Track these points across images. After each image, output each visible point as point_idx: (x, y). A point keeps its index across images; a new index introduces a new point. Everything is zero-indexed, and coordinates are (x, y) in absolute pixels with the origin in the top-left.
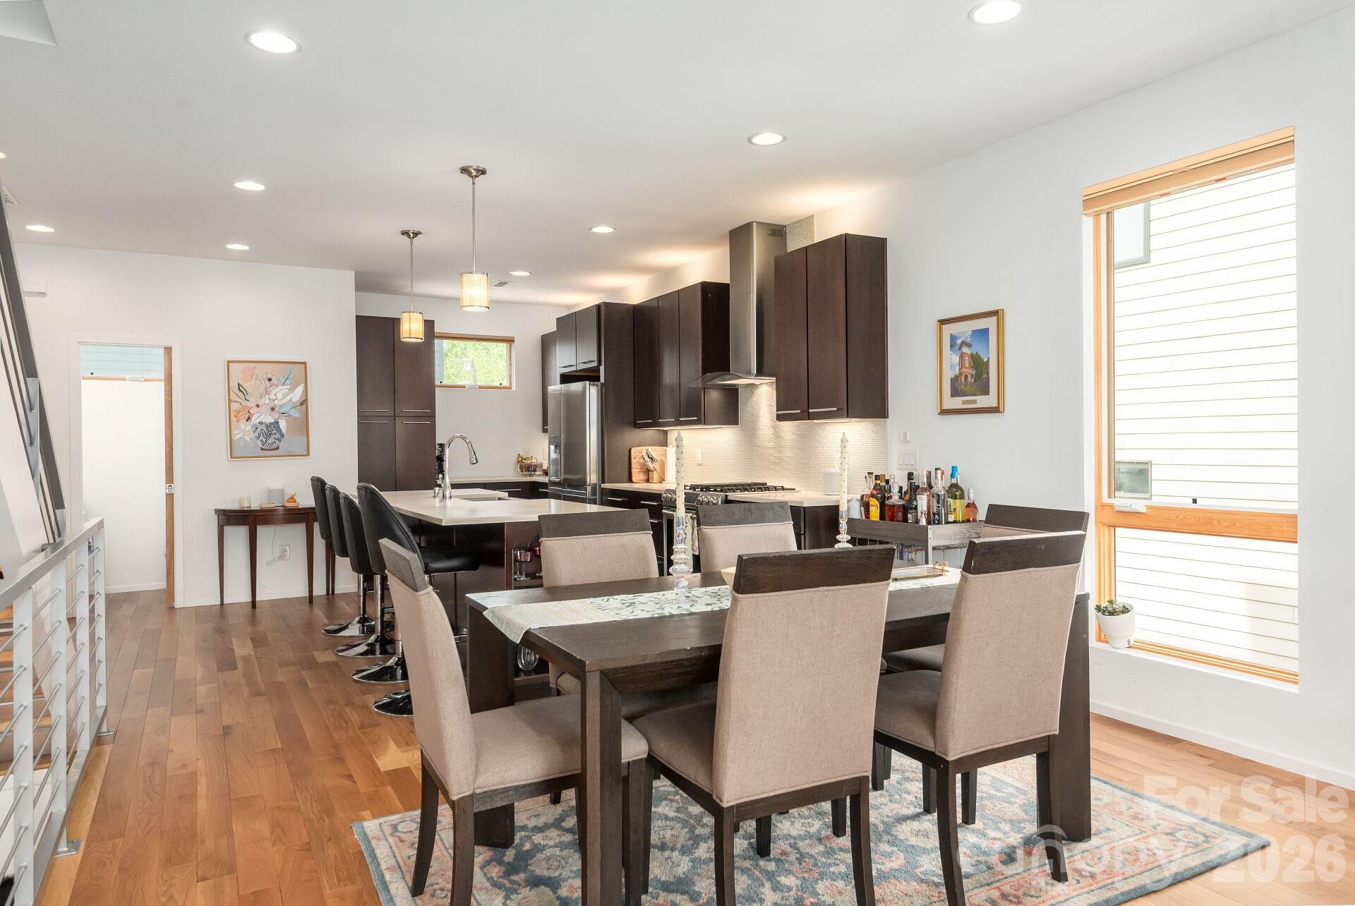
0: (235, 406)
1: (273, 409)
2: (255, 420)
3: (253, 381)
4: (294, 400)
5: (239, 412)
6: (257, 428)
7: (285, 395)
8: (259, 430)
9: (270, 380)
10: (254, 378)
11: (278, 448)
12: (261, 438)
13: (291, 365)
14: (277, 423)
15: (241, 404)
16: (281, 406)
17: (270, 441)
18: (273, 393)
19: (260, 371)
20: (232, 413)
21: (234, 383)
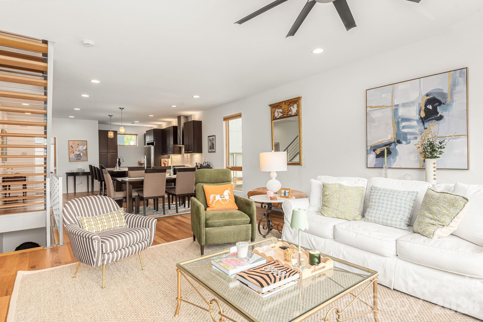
0: (70, 150)
1: (79, 151)
2: (75, 153)
3: (75, 145)
4: (84, 149)
7: (82, 148)
8: (76, 155)
9: (78, 144)
11: (80, 159)
12: (76, 157)
13: (83, 142)
14: (80, 154)
15: (72, 150)
16: (81, 150)
17: (78, 158)
18: (79, 147)
19: (76, 143)
20: (70, 152)
21: (70, 145)
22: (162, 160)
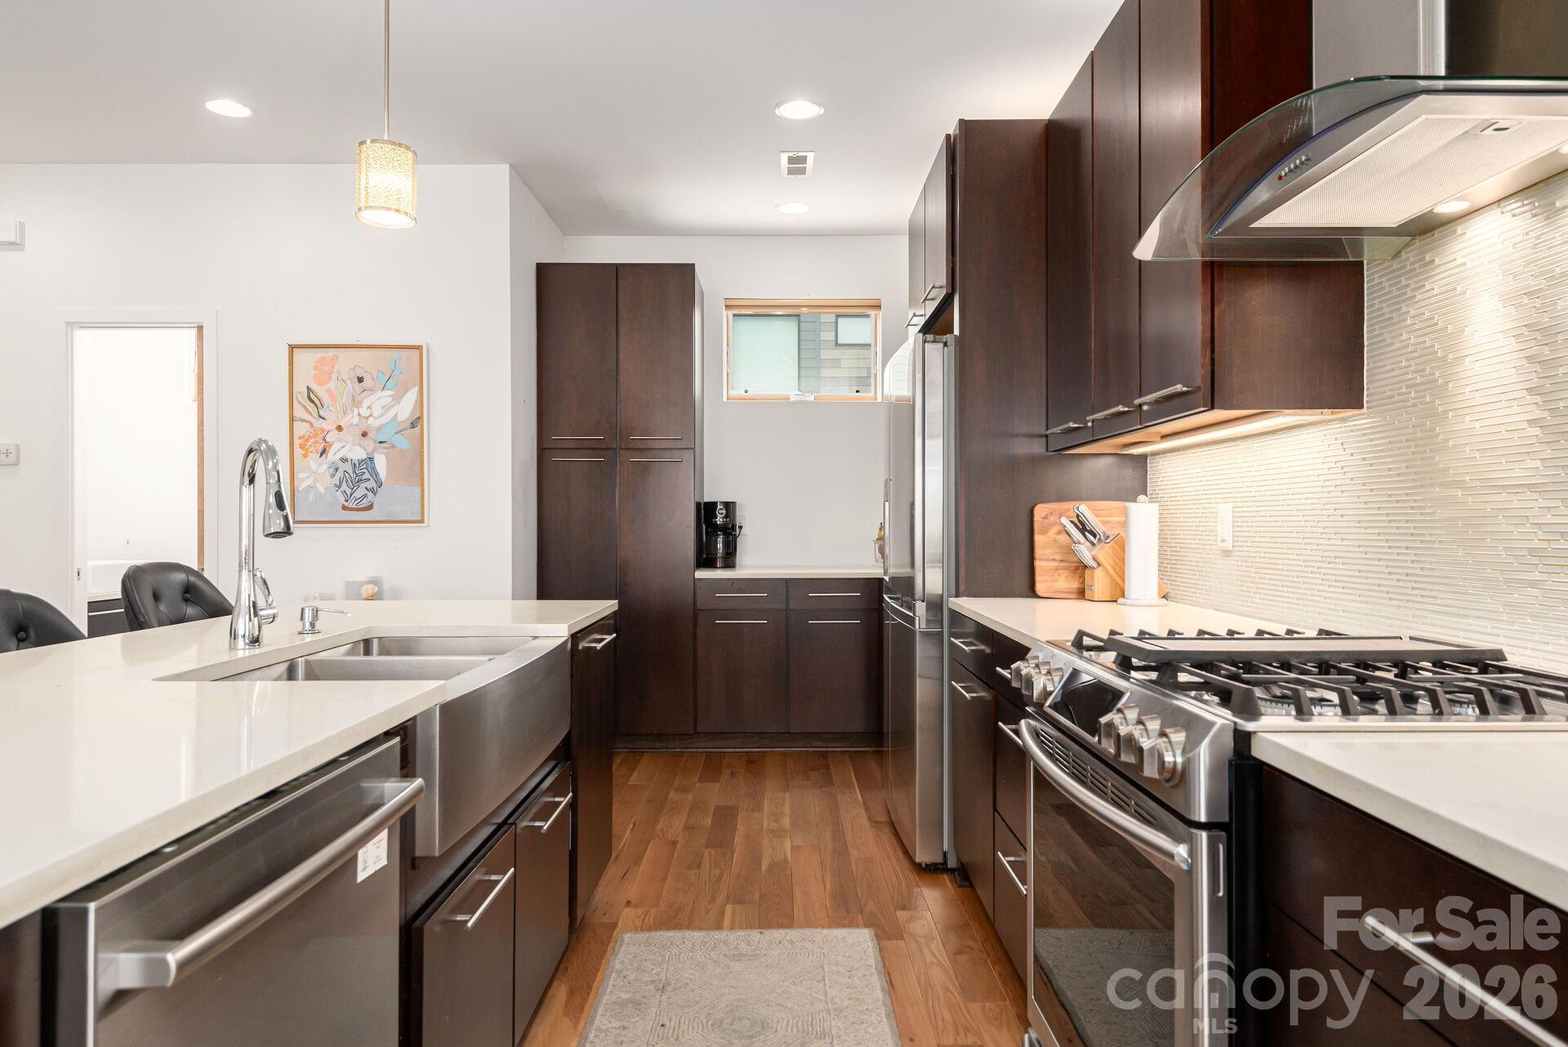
0: (301, 429)
1: (364, 435)
2: (333, 455)
3: (332, 384)
4: (400, 419)
5: (307, 440)
6: (337, 469)
7: (386, 409)
8: (340, 474)
9: (360, 380)
10: (334, 376)
11: (370, 507)
12: (344, 487)
13: (396, 353)
14: (371, 459)
15: (312, 425)
16: (379, 429)
17: (358, 494)
18: (366, 403)
19: (346, 362)
20: (297, 442)
21: (300, 388)
22: (1040, 511)
